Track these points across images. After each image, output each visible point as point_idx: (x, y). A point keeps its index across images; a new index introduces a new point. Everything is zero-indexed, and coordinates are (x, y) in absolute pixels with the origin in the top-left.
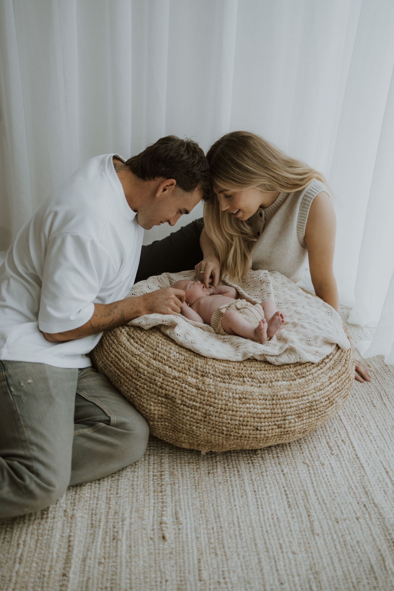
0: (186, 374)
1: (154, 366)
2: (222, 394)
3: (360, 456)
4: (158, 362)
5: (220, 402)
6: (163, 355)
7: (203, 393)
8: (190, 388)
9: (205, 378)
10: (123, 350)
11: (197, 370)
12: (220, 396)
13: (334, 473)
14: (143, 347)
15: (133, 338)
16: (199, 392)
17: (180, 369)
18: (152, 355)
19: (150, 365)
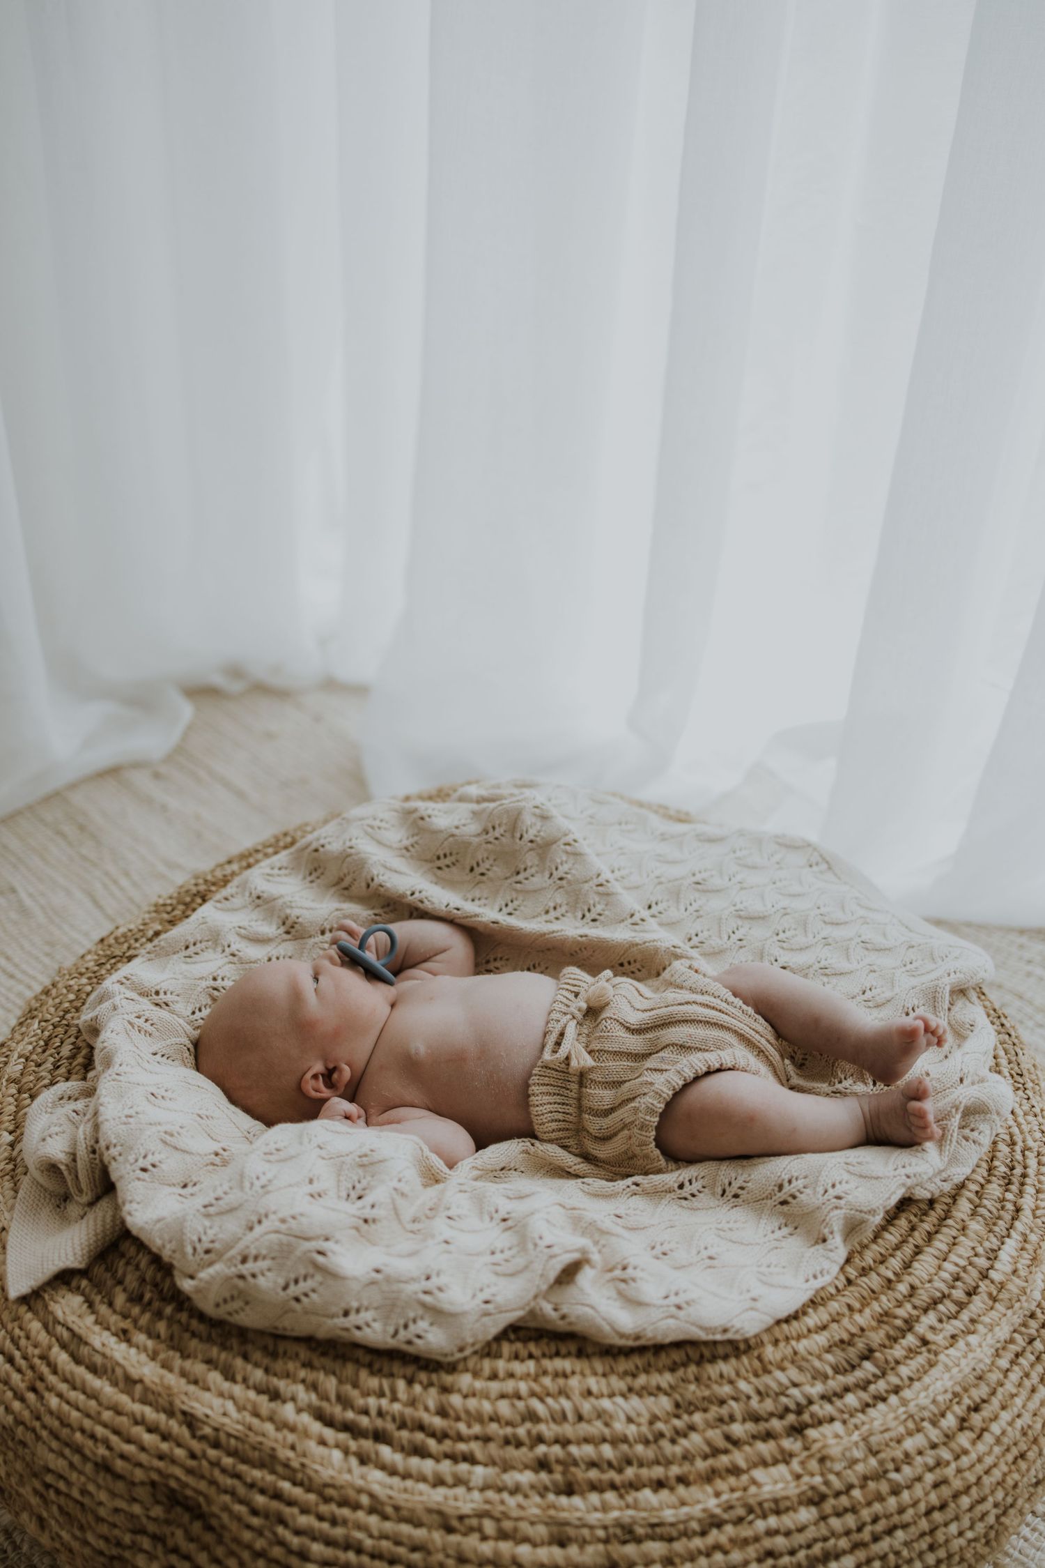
0: (735, 1471)
1: (591, 1527)
2: (907, 1455)
4: (594, 1498)
5: (918, 1490)
6: (588, 1450)
7: (844, 1501)
8: (788, 1521)
9: (812, 1433)
10: (373, 1520)
11: (756, 1418)
12: (906, 1469)
14: (470, 1459)
15: (380, 1437)
16: (828, 1506)
17: (701, 1465)
18: (544, 1476)
19: (571, 1532)
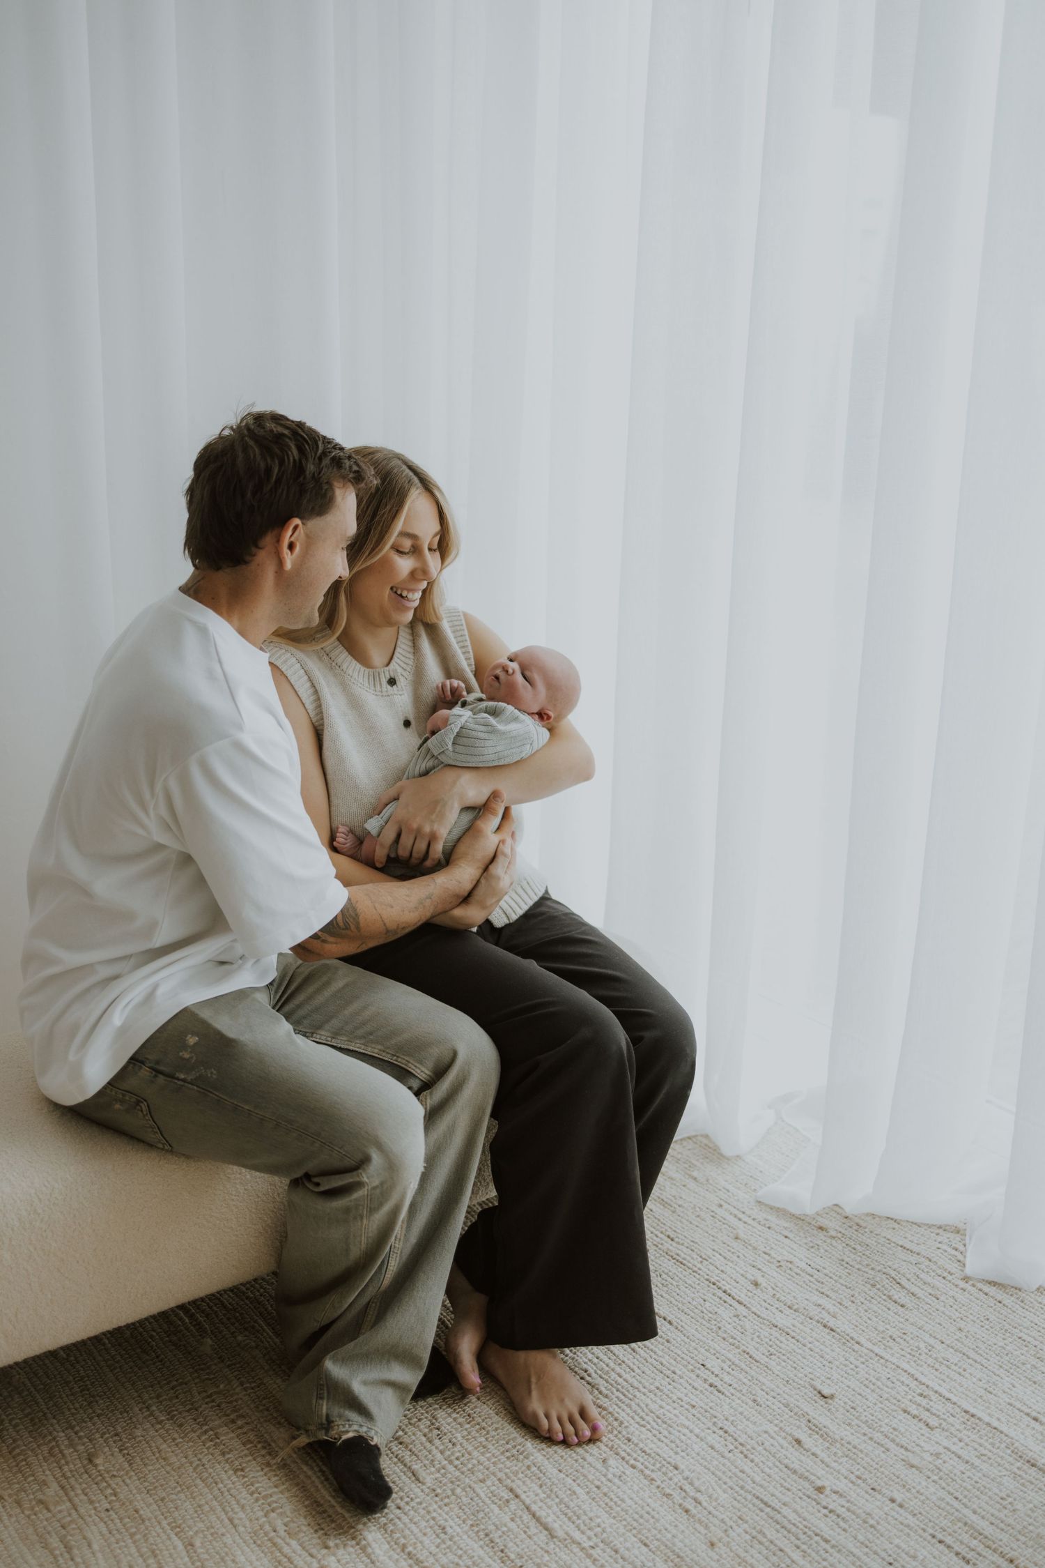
3: (972, 1410)
13: (967, 1462)
